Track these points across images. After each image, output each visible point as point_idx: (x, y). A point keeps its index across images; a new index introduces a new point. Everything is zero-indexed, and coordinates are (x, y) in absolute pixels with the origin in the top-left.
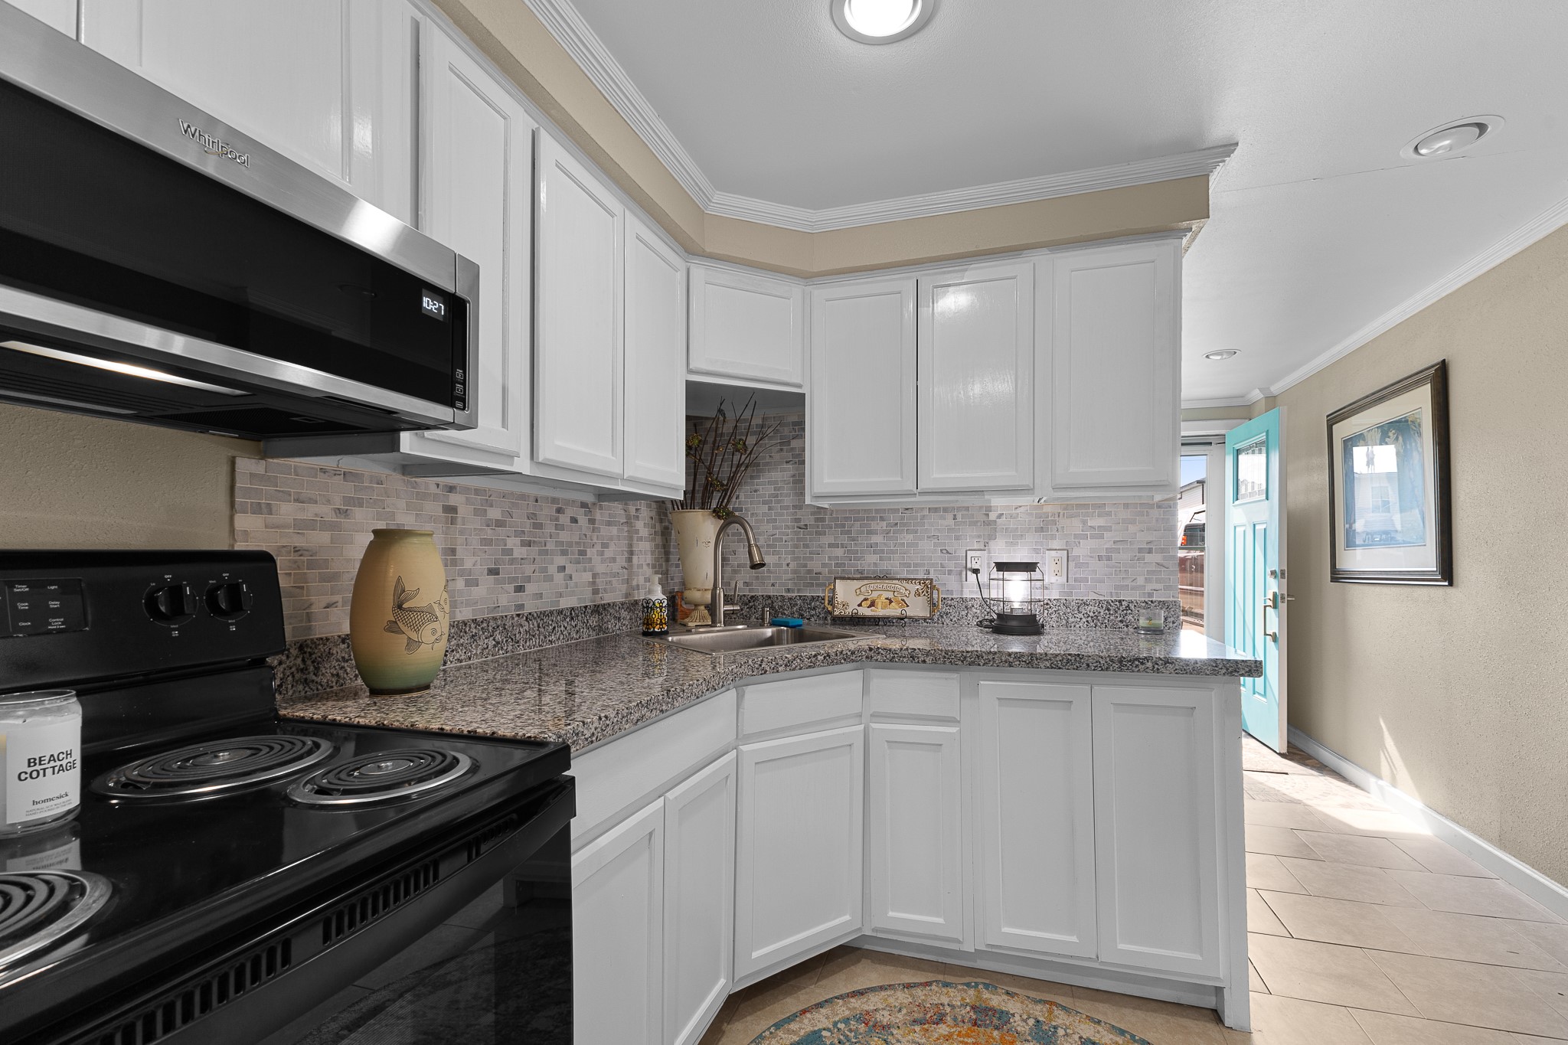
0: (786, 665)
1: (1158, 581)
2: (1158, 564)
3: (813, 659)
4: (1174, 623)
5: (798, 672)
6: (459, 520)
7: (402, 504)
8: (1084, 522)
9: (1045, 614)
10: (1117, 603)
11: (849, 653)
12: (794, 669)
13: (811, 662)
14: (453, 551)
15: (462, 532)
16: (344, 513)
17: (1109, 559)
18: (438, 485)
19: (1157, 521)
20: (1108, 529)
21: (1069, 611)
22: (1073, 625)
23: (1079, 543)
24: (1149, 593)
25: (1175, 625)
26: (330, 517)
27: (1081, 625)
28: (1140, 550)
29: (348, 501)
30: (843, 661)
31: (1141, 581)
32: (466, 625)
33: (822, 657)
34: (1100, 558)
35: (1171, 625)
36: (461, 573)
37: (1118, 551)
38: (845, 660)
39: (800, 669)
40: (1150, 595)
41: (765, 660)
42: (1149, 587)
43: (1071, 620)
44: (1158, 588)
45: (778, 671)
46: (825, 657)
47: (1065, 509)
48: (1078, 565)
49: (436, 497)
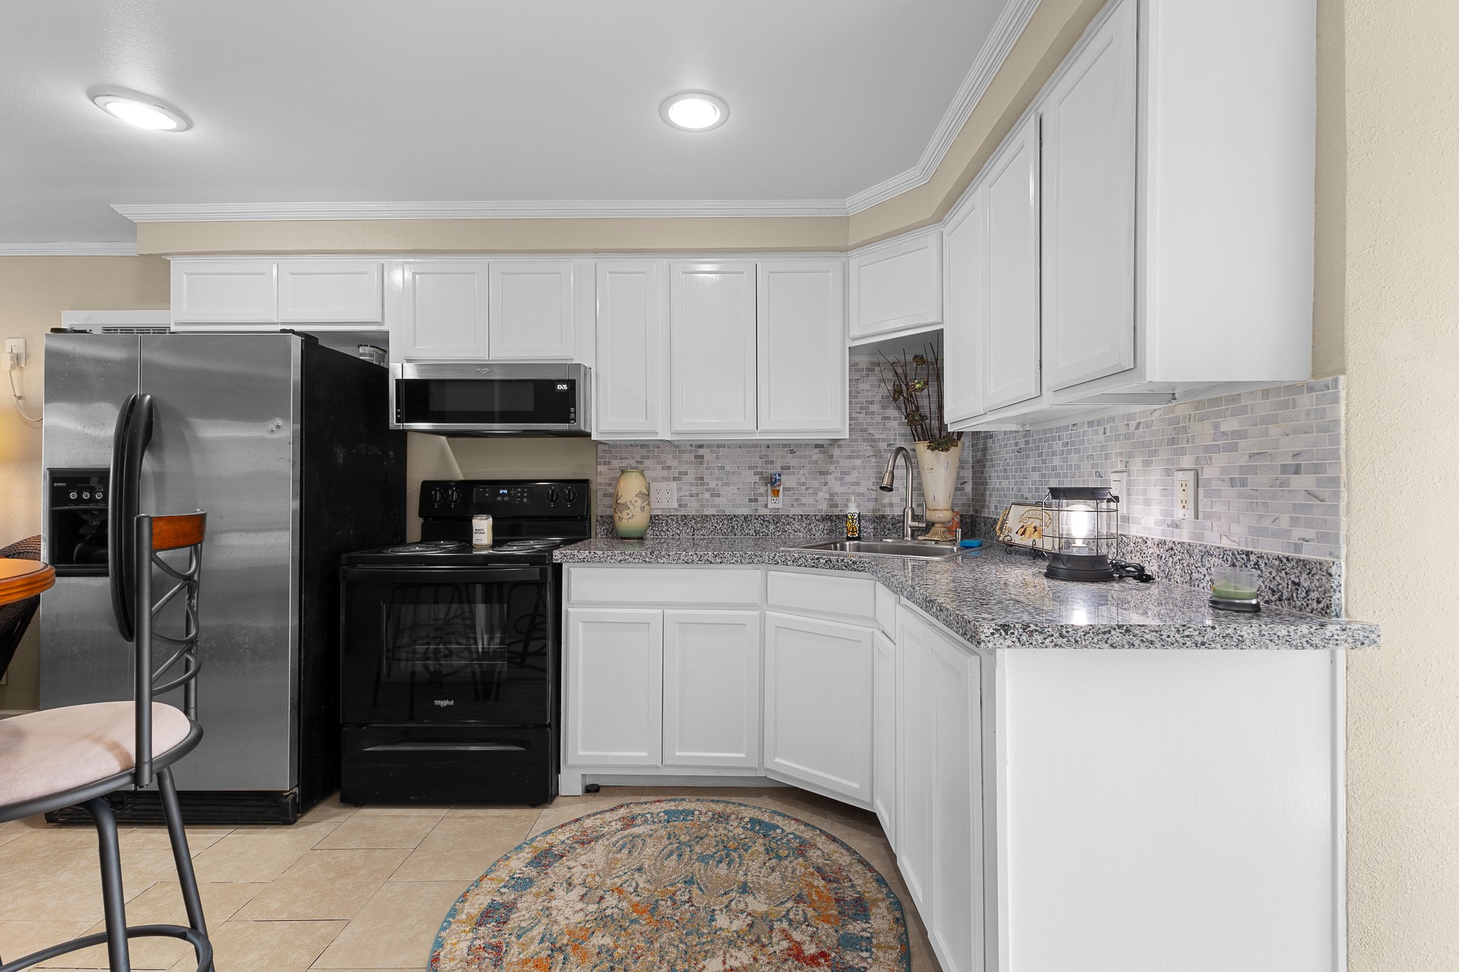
0: (793, 561)
1: (1309, 524)
2: (1308, 493)
3: (816, 561)
4: (1319, 602)
5: (803, 569)
6: (705, 462)
7: (671, 456)
8: (1216, 426)
9: (1170, 564)
10: (1244, 556)
11: (850, 563)
12: (800, 566)
13: (814, 563)
14: (702, 479)
15: (707, 468)
16: (641, 463)
17: (1244, 483)
18: (692, 446)
19: (1307, 415)
20: (1241, 434)
21: (1192, 562)
22: (1196, 584)
23: (1210, 459)
24: (1296, 545)
25: (1321, 606)
26: (635, 465)
27: (1205, 585)
28: (1284, 469)
29: (643, 457)
30: (844, 568)
31: (1284, 522)
32: (707, 517)
33: (824, 561)
34: (1232, 482)
35: (1315, 605)
36: (708, 490)
37: (1254, 470)
38: (846, 567)
39: (806, 566)
40: (1298, 548)
41: (777, 554)
42: (1298, 533)
43: (1195, 576)
44: (1308, 537)
45: (787, 564)
46: (826, 562)
47: (1197, 408)
48: (1210, 494)
49: (690, 452)
